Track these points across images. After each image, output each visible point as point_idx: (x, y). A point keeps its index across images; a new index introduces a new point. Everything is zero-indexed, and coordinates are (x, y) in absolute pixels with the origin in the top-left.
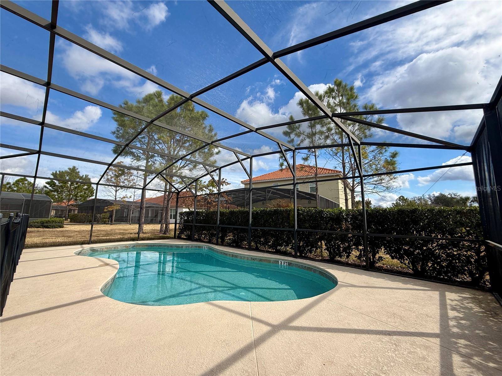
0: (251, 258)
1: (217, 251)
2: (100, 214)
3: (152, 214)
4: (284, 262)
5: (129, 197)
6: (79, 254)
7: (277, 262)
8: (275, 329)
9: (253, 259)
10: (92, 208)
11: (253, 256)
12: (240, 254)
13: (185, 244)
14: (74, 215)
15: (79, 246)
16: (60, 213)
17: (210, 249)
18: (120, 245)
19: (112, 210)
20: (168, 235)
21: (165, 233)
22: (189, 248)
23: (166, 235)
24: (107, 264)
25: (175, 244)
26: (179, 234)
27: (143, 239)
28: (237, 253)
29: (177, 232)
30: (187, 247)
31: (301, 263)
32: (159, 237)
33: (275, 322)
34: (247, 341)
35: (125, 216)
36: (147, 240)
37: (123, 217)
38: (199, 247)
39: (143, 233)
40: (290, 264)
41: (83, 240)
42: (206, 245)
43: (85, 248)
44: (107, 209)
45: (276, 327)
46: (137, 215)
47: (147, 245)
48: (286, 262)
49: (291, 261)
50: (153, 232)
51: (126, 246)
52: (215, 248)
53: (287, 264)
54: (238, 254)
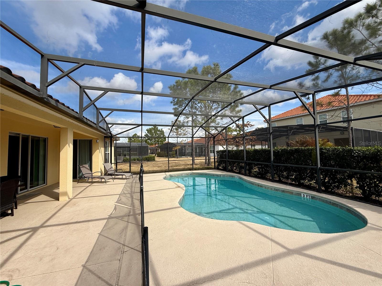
0: (275, 189)
1: (246, 181)
2: (171, 152)
3: (199, 150)
4: (307, 195)
5: (184, 141)
6: (165, 178)
7: (299, 194)
8: (290, 252)
9: (277, 190)
10: (167, 148)
11: (276, 187)
12: (265, 185)
13: (222, 174)
14: (158, 153)
15: (164, 173)
16: (152, 152)
17: (240, 178)
18: (183, 173)
19: (177, 149)
20: (211, 166)
21: (208, 165)
22: (225, 176)
23: (209, 166)
24: (179, 187)
25: (216, 174)
26: (217, 166)
27: (196, 169)
28: (261, 184)
29: (216, 165)
30: (224, 176)
31: (325, 198)
32: (205, 168)
33: (291, 247)
34: (267, 255)
35: (183, 152)
36: (198, 170)
37: (183, 153)
38: (232, 176)
39: (195, 164)
40: (313, 197)
41: (165, 169)
42: (237, 176)
43: (167, 175)
44: (174, 149)
45: (291, 251)
46: (190, 151)
47: (198, 174)
48: (309, 196)
49: (314, 195)
50: (201, 164)
51: (187, 174)
52: (244, 179)
53: (310, 198)
54: (263, 184)
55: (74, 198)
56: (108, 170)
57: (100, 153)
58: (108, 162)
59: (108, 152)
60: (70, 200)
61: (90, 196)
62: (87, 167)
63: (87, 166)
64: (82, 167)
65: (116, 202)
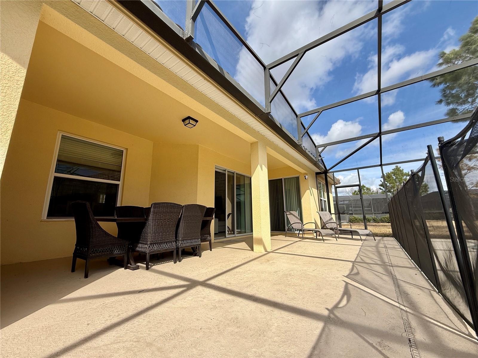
55: (272, 252)
56: (326, 222)
57: (311, 195)
58: (326, 211)
59: (324, 198)
60: (267, 252)
61: (295, 254)
62: (295, 215)
63: (296, 213)
64: (289, 214)
65: (346, 277)
